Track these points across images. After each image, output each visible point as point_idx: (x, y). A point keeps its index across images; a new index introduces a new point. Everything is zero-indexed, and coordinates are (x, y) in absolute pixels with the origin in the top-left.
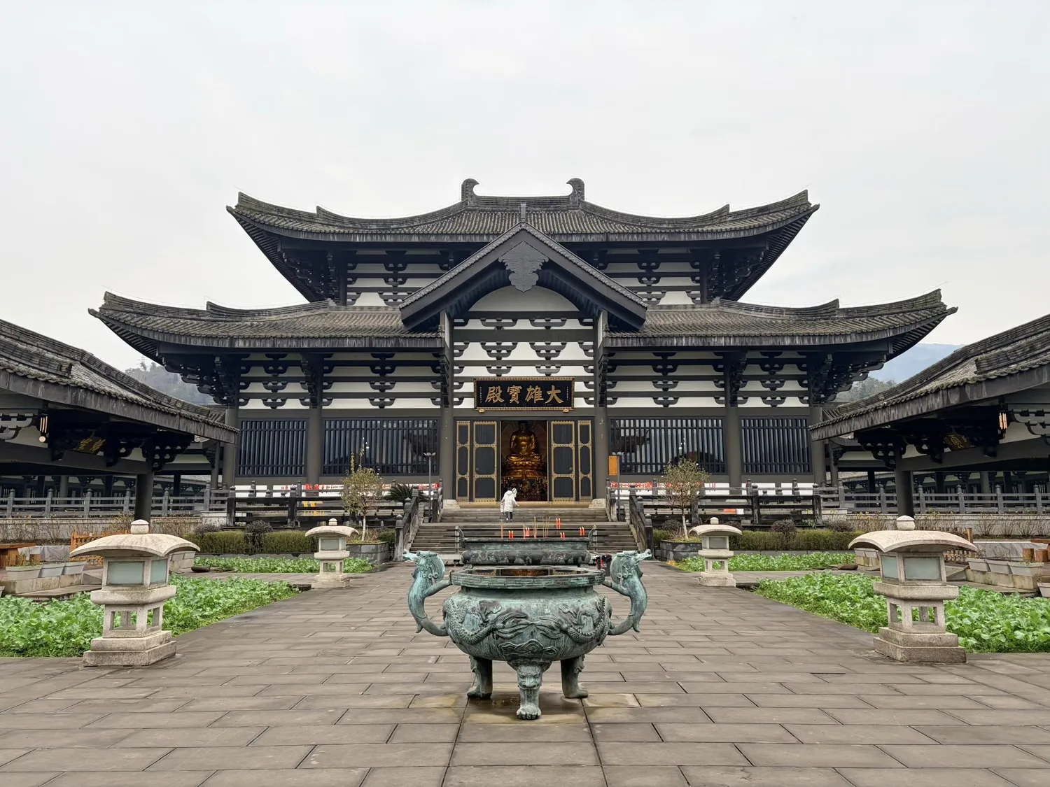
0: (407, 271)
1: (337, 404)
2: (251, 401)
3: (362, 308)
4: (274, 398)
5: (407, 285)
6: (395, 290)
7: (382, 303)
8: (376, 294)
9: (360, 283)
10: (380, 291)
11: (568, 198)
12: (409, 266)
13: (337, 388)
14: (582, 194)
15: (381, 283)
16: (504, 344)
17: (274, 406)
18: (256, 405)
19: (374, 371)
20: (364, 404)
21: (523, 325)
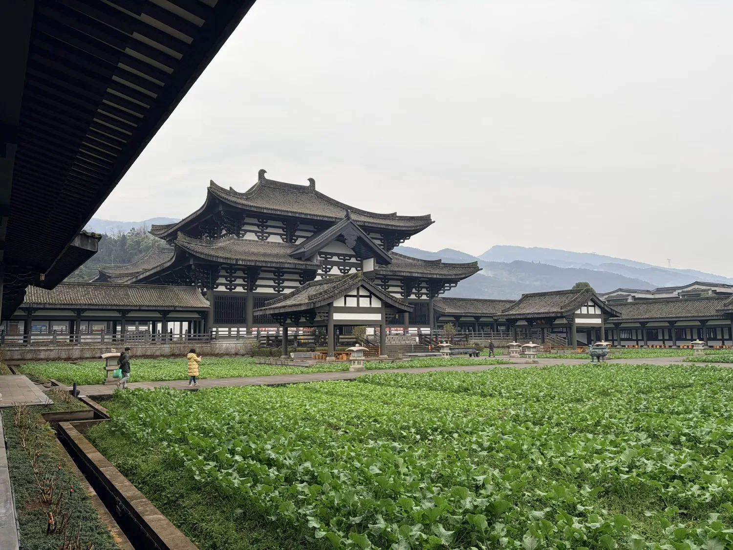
0: (268, 224)
1: (259, 290)
2: (220, 287)
3: (246, 240)
4: (231, 286)
5: (267, 231)
6: (262, 232)
7: (256, 238)
8: (254, 234)
9: (246, 227)
10: (256, 232)
11: (308, 187)
12: (269, 221)
13: (259, 282)
14: (314, 186)
15: (256, 228)
16: (328, 267)
17: (231, 289)
18: (222, 289)
19: (275, 275)
20: (271, 291)
21: (335, 259)
